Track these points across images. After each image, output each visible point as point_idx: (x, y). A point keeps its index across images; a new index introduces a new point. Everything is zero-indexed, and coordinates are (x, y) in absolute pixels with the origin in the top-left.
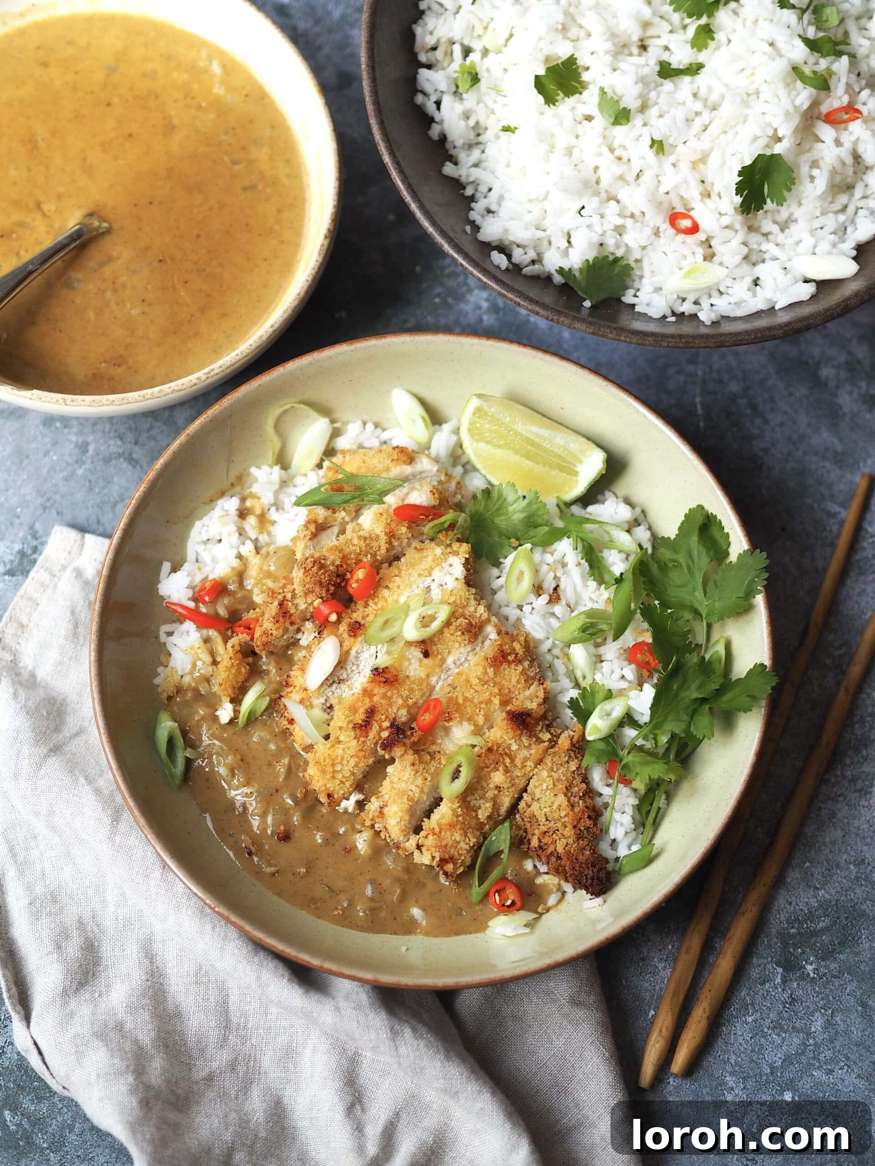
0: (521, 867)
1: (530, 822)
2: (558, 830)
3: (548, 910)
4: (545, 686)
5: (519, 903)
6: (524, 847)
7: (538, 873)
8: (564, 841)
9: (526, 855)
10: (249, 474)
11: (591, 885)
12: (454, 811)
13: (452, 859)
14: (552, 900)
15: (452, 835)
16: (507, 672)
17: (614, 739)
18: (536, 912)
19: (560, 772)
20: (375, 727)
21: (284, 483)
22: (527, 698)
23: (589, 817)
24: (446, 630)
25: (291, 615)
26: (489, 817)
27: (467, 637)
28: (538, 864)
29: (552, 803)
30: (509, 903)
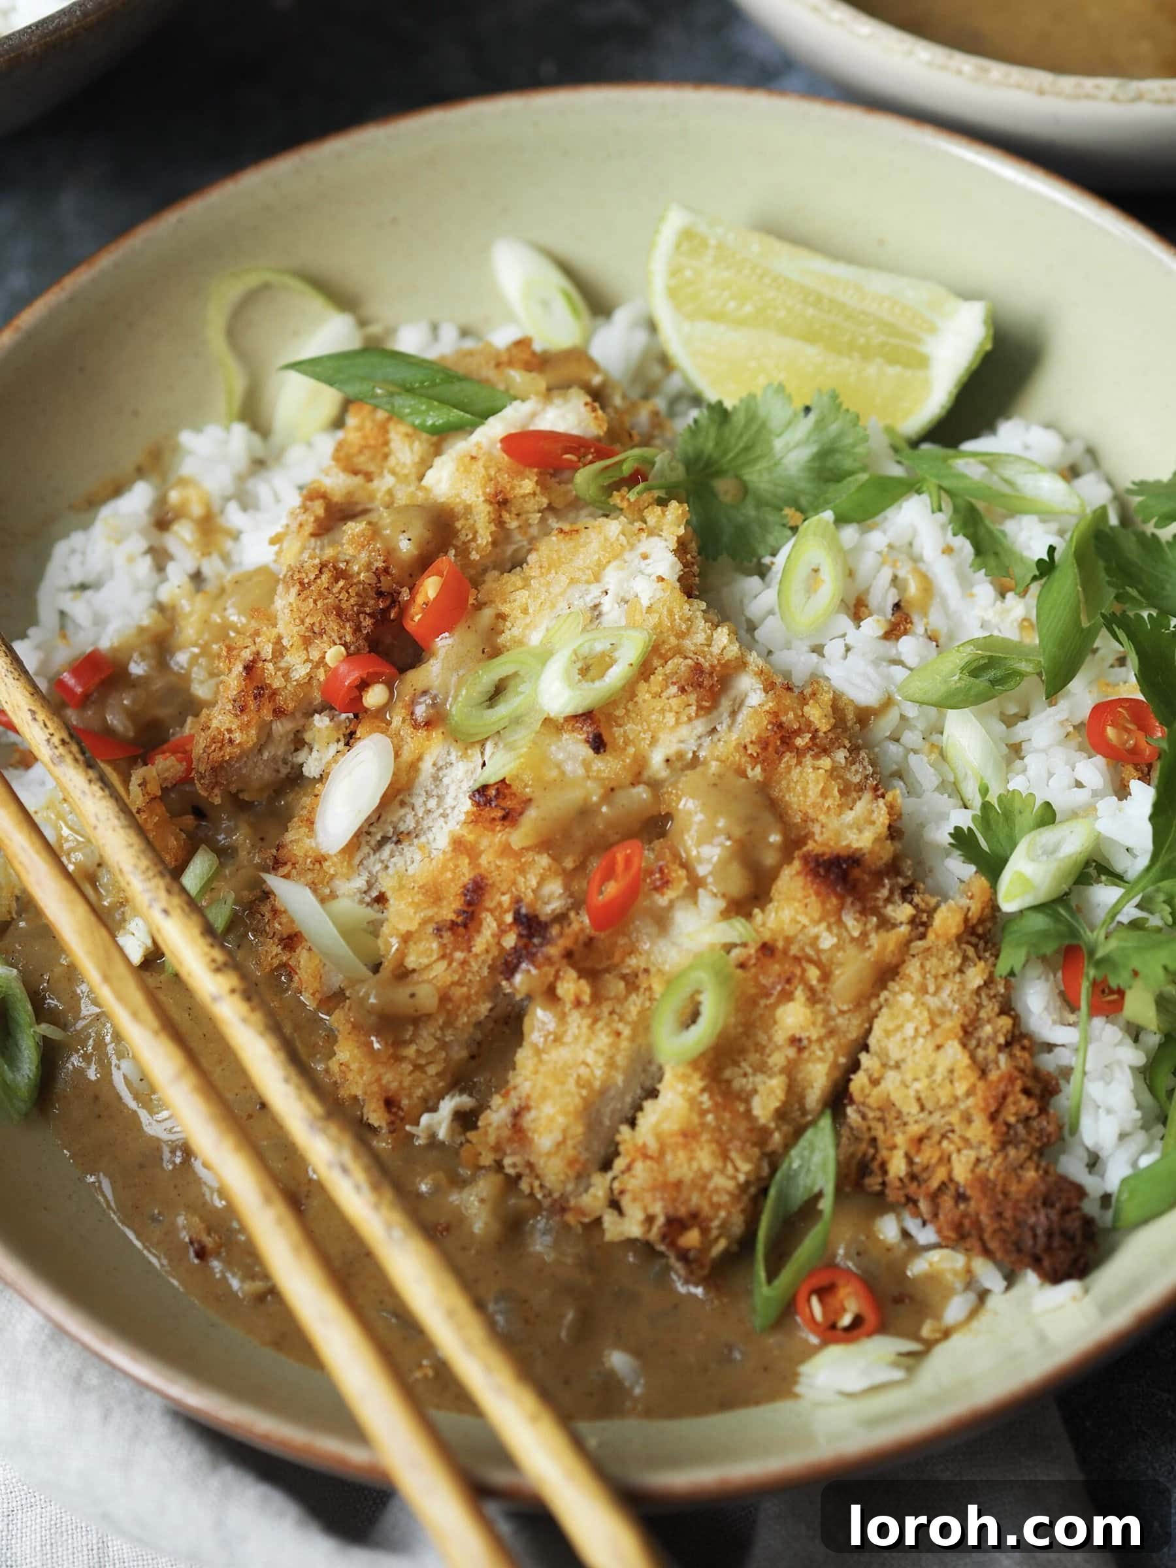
0: (871, 1235)
1: (882, 1120)
2: (953, 1131)
3: (946, 1334)
4: (889, 797)
5: (871, 1318)
6: (873, 1183)
7: (916, 1250)
8: (969, 1155)
9: (880, 1203)
10: (176, 448)
11: (1049, 1248)
12: (692, 1101)
13: (694, 1218)
14: (955, 1309)
15: (691, 1159)
16: (795, 773)
17: (1068, 907)
18: (917, 1338)
19: (944, 994)
20: (489, 924)
21: (259, 464)
22: (850, 827)
23: (1026, 1092)
24: (643, 686)
25: (275, 693)
26: (781, 1115)
27: (692, 698)
28: (912, 1225)
29: (932, 1069)
30: (846, 1320)
